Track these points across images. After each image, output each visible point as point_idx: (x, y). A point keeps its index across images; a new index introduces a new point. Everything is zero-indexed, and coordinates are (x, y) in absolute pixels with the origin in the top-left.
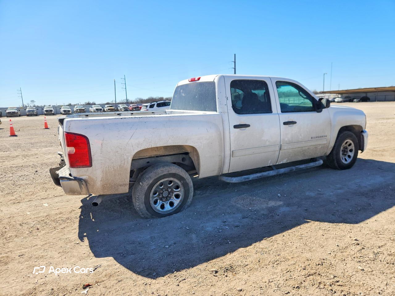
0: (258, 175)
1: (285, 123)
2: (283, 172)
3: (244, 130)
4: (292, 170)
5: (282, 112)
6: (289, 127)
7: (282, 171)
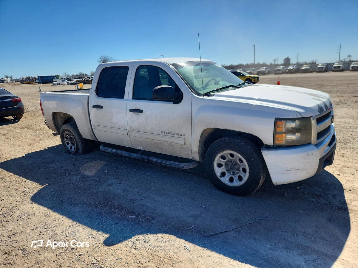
0: (114, 151)
1: (131, 110)
2: (134, 157)
3: (99, 110)
4: (143, 159)
5: (133, 98)
6: (135, 115)
7: (134, 155)
